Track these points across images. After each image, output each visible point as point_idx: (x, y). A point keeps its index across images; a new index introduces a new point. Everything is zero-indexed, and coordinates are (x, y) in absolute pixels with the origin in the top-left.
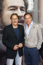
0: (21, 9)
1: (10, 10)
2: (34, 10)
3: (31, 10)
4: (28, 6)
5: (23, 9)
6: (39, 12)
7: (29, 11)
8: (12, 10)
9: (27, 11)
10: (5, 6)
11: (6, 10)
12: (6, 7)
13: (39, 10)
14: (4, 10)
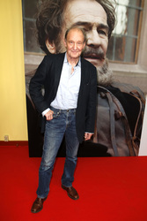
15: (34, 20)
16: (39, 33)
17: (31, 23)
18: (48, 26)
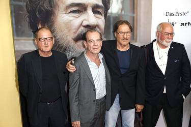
0: (95, 9)
1: (70, 13)
2: (123, 12)
3: (118, 13)
4: (109, 3)
5: (100, 10)
6: (133, 17)
7: (111, 13)
8: (74, 12)
9: (108, 15)
10: (59, 3)
11: (61, 12)
12: (62, 7)
13: (134, 13)
14: (56, 12)
15: (23, 4)
16: (29, 17)
17: (20, 7)
18: (40, 9)
